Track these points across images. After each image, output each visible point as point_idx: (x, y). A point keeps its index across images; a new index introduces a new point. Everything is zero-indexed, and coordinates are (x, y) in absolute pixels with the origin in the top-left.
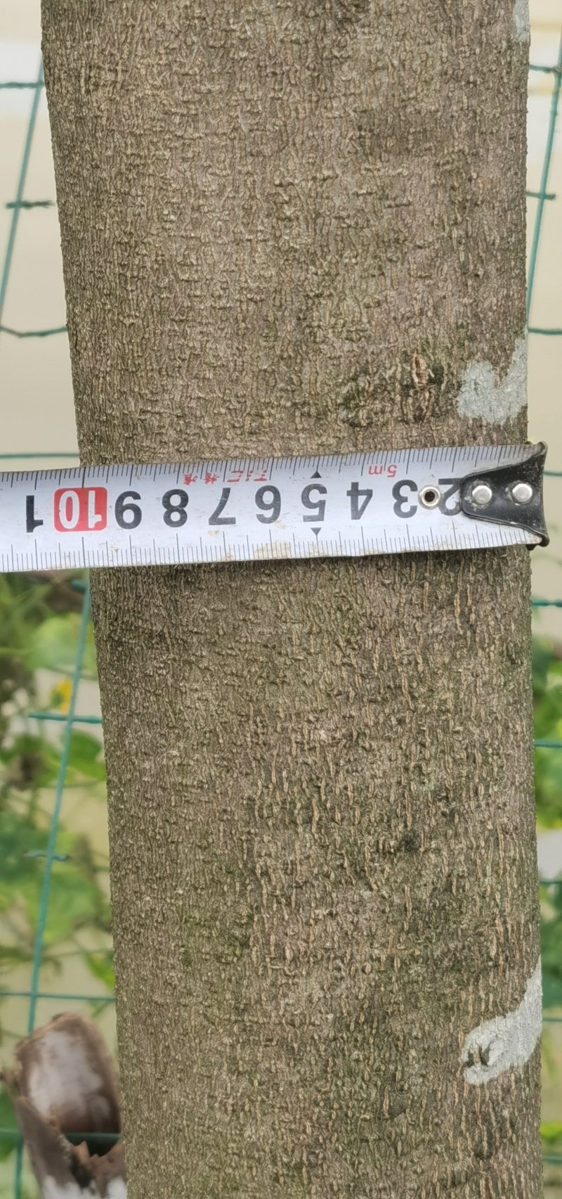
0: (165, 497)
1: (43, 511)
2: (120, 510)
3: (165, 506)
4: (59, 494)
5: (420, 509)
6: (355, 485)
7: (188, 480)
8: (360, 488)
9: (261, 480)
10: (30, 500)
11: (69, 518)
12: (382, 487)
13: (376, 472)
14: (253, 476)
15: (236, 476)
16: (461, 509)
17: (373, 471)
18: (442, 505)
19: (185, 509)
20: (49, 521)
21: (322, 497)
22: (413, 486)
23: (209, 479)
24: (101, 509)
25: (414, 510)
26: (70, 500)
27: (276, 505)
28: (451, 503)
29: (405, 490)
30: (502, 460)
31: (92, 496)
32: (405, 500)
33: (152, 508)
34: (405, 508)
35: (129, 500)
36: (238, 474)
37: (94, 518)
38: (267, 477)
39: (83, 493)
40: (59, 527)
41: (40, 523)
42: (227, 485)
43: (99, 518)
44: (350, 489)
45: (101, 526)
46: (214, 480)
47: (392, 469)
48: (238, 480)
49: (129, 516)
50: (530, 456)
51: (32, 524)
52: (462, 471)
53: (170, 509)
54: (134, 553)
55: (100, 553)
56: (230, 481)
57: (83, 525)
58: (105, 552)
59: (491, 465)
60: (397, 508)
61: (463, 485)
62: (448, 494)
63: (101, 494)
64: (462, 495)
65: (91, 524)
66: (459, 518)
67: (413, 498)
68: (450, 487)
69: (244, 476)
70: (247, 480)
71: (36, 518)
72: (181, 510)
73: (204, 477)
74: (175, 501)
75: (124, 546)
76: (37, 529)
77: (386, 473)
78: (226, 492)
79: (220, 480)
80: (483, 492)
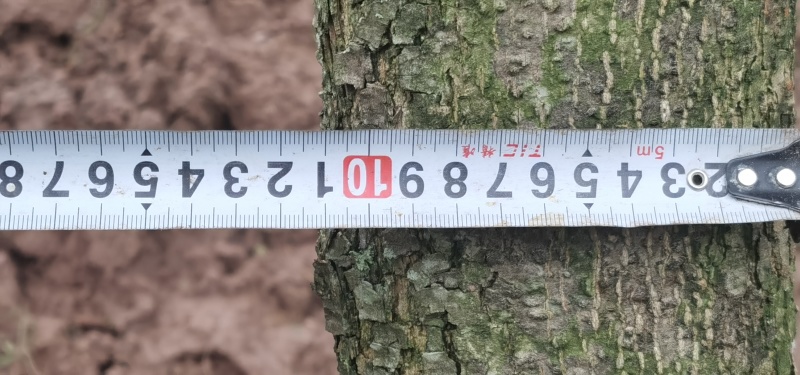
0: (445, 170)
1: (333, 177)
2: (404, 179)
3: (446, 178)
4: (348, 161)
5: (688, 191)
6: (625, 165)
7: (467, 152)
8: (630, 169)
9: (535, 155)
10: (321, 166)
11: (357, 185)
12: (651, 168)
13: (644, 153)
14: (529, 151)
15: (511, 150)
16: (728, 192)
17: (641, 152)
18: (709, 188)
19: (464, 182)
20: (338, 188)
21: (594, 176)
22: (681, 170)
23: (487, 152)
24: (386, 177)
25: (682, 192)
26: (357, 168)
27: (550, 181)
28: (719, 186)
29: (673, 173)
30: (765, 146)
31: (378, 163)
32: (674, 181)
33: (434, 180)
34: (674, 189)
35: (412, 171)
36: (513, 148)
37: (380, 187)
38: (540, 153)
39: (369, 161)
40: (347, 193)
41: (330, 189)
42: (504, 160)
43: (384, 187)
44: (620, 169)
45: (386, 194)
46: (491, 153)
47: (660, 150)
48: (513, 155)
49: (412, 186)
50: (791, 142)
51: (323, 190)
52: (727, 155)
53: (451, 181)
54: (416, 218)
55: (385, 217)
56: (506, 155)
57: (369, 193)
58: (389, 216)
59: (755, 150)
60: (666, 190)
61: (729, 169)
62: (714, 178)
63: (386, 162)
64: (728, 179)
65: (378, 191)
66: (727, 200)
67: (682, 181)
68: (716, 171)
69: (519, 149)
70: (522, 155)
71: (327, 184)
72: (461, 181)
73: (481, 150)
74: (455, 173)
75: (407, 212)
76: (327, 195)
77: (653, 155)
78: (503, 167)
79: (496, 154)
80: (748, 177)
